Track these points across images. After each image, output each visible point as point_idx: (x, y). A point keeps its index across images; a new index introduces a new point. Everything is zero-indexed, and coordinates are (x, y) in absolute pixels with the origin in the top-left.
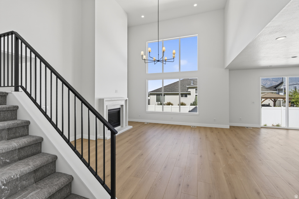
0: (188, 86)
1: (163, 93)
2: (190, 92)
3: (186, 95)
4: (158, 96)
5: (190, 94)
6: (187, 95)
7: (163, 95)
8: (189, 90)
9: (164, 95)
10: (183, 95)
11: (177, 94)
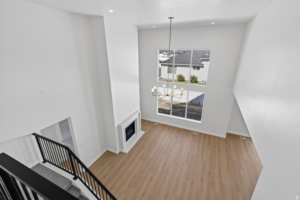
0: (202, 59)
1: (174, 64)
2: (203, 64)
3: (198, 68)
4: (170, 67)
5: (203, 67)
6: (200, 67)
7: (174, 66)
8: (203, 63)
9: (176, 66)
10: (196, 67)
11: (189, 66)
